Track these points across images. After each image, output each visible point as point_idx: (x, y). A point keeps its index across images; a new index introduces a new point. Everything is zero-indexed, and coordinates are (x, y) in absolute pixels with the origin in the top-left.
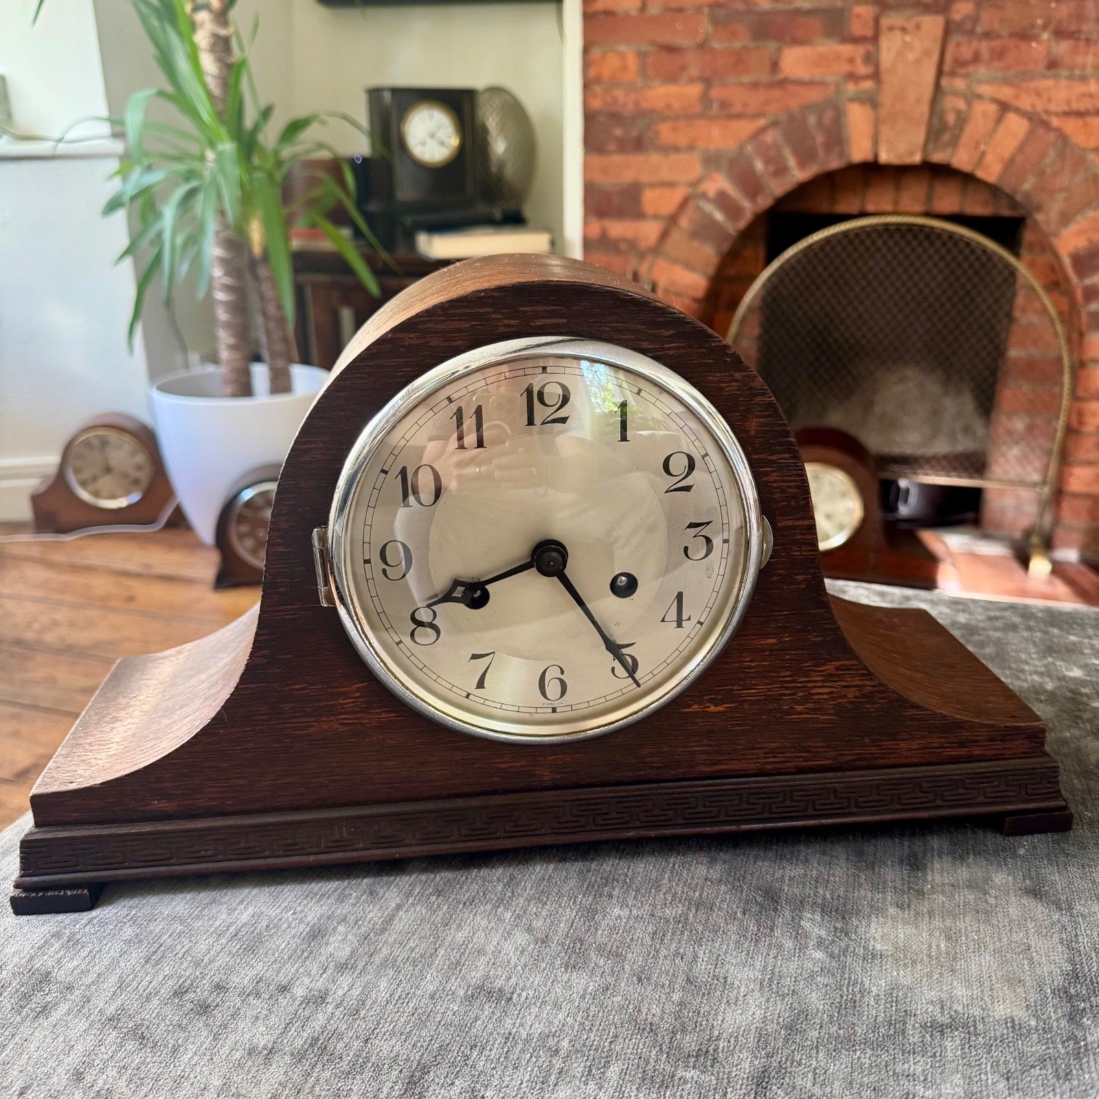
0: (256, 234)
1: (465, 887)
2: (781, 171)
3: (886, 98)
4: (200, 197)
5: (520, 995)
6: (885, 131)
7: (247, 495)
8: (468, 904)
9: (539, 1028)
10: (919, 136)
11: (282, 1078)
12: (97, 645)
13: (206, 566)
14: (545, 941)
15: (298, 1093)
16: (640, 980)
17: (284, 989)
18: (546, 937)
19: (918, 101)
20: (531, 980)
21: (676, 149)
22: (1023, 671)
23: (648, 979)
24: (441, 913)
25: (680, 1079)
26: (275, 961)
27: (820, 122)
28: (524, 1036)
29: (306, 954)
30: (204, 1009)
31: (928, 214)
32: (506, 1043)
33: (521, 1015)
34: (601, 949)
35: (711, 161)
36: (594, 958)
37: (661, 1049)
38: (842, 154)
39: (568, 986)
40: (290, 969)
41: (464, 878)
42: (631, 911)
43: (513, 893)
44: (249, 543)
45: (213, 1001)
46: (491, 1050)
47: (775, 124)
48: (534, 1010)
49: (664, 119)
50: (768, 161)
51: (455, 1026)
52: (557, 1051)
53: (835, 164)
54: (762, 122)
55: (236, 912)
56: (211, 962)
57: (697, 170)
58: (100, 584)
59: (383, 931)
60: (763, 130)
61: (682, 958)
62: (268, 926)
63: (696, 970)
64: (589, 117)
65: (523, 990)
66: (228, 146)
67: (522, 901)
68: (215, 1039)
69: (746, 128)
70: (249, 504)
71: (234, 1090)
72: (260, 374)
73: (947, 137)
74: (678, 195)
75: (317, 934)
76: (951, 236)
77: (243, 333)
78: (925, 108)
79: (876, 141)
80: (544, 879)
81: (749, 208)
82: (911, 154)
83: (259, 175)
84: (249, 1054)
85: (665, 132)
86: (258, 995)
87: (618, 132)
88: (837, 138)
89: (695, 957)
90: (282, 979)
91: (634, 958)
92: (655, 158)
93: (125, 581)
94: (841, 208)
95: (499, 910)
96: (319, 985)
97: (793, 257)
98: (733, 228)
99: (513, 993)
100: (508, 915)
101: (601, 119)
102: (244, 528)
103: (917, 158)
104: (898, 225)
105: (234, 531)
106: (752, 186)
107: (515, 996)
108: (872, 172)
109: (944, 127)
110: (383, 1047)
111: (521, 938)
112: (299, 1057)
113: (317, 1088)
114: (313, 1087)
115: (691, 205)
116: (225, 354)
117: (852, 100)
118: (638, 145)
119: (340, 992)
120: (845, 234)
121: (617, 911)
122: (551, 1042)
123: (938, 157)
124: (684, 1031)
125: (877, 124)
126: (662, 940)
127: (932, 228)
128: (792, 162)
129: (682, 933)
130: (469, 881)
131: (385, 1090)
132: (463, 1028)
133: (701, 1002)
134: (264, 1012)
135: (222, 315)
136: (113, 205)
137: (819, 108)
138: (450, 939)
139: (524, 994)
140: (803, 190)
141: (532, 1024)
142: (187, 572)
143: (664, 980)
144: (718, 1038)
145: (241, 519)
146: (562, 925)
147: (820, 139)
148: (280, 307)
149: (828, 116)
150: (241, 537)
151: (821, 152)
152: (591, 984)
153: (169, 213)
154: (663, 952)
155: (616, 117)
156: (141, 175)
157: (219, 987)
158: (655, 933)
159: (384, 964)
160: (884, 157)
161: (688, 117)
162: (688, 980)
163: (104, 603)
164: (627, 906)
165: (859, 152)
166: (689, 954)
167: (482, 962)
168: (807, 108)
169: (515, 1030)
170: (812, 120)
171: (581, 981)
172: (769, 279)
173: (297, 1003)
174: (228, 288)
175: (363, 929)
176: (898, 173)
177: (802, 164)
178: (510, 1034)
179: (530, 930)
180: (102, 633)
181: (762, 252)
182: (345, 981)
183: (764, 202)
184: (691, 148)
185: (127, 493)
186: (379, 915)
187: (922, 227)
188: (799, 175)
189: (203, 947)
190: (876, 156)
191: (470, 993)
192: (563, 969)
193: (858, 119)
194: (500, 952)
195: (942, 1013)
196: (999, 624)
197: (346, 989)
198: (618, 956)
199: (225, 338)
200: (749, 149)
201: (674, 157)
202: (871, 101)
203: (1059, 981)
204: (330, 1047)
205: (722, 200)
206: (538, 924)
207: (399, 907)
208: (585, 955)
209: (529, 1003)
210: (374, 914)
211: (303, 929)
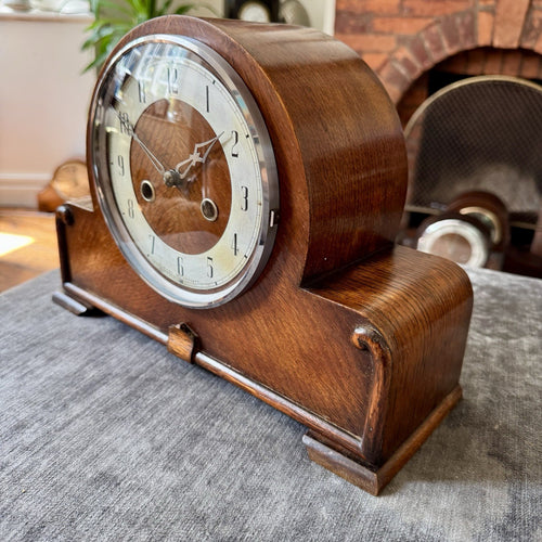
1: (124, 409)
2: (439, 48)
3: (501, 10)
5: (126, 482)
6: (499, 30)
8: (121, 419)
9: (128, 506)
10: (517, 32)
14: (159, 449)
16: (209, 483)
18: (161, 447)
19: (519, 13)
20: (138, 473)
21: (382, 33)
23: (215, 483)
24: (101, 424)
27: (463, 23)
28: (117, 510)
29: (7, 438)
31: (519, 77)
32: (103, 514)
33: (120, 496)
34: (192, 458)
35: (401, 41)
36: (185, 465)
38: (473, 40)
41: (125, 403)
43: (152, 416)
46: (91, 517)
47: (438, 22)
48: (132, 493)
49: (377, 16)
50: (432, 42)
51: (75, 497)
52: (134, 524)
53: (469, 45)
54: (430, 21)
57: (393, 45)
59: (60, 430)
60: (431, 25)
61: (243, 472)
63: (249, 481)
64: (338, 13)
65: (130, 479)
67: (155, 422)
69: (422, 23)
73: (533, 34)
74: (382, 58)
75: (20, 427)
76: (530, 89)
78: (522, 17)
79: (493, 33)
80: (175, 410)
81: (420, 67)
82: (512, 42)
85: (378, 24)
87: (352, 22)
88: (471, 31)
89: (252, 472)
91: (212, 468)
92: (371, 37)
94: (471, 71)
95: (139, 426)
96: (5, 459)
97: (442, 96)
98: (410, 77)
99: (122, 481)
100: (142, 430)
101: (344, 15)
103: (515, 45)
104: (500, 82)
106: (422, 54)
108: (490, 52)
109: (532, 28)
110: (24, 505)
111: (144, 445)
115: (389, 64)
117: (481, 11)
118: (362, 30)
119: (16, 465)
120: (470, 85)
122: (133, 517)
123: (527, 45)
124: (225, 522)
125: (494, 24)
126: (235, 457)
127: (519, 85)
128: (445, 43)
129: (250, 454)
130: (128, 405)
131: (11, 535)
132: (78, 500)
133: (244, 504)
136: (86, 45)
137: (462, 14)
138: (99, 439)
139: (129, 482)
140: (450, 60)
143: (226, 485)
144: (246, 531)
146: (175, 440)
147: (462, 31)
149: (468, 19)
151: (461, 39)
152: (176, 481)
154: (233, 465)
155: (352, 14)
158: (232, 453)
159: (49, 452)
160: (497, 43)
161: (391, 16)
162: (242, 487)
165: (483, 39)
166: (249, 470)
167: (112, 458)
168: (456, 14)
169: (113, 505)
170: (458, 20)
171: (171, 479)
172: (428, 108)
175: (49, 427)
176: (505, 53)
177: (451, 45)
178: (108, 508)
179: (152, 440)
181: (425, 93)
182: (23, 457)
183: (428, 65)
184: (391, 33)
186: (64, 419)
187: (514, 83)
188: (448, 50)
190: (492, 42)
191: (95, 476)
192: (162, 469)
193: (484, 21)
194: (126, 452)
195: (411, 533)
198: (202, 465)
200: (423, 35)
201: (381, 38)
202: (492, 11)
203: (501, 520)
205: (406, 62)
206: (159, 437)
207: (78, 416)
208: (180, 461)
209: (131, 488)
210: (61, 419)
211: (13, 423)
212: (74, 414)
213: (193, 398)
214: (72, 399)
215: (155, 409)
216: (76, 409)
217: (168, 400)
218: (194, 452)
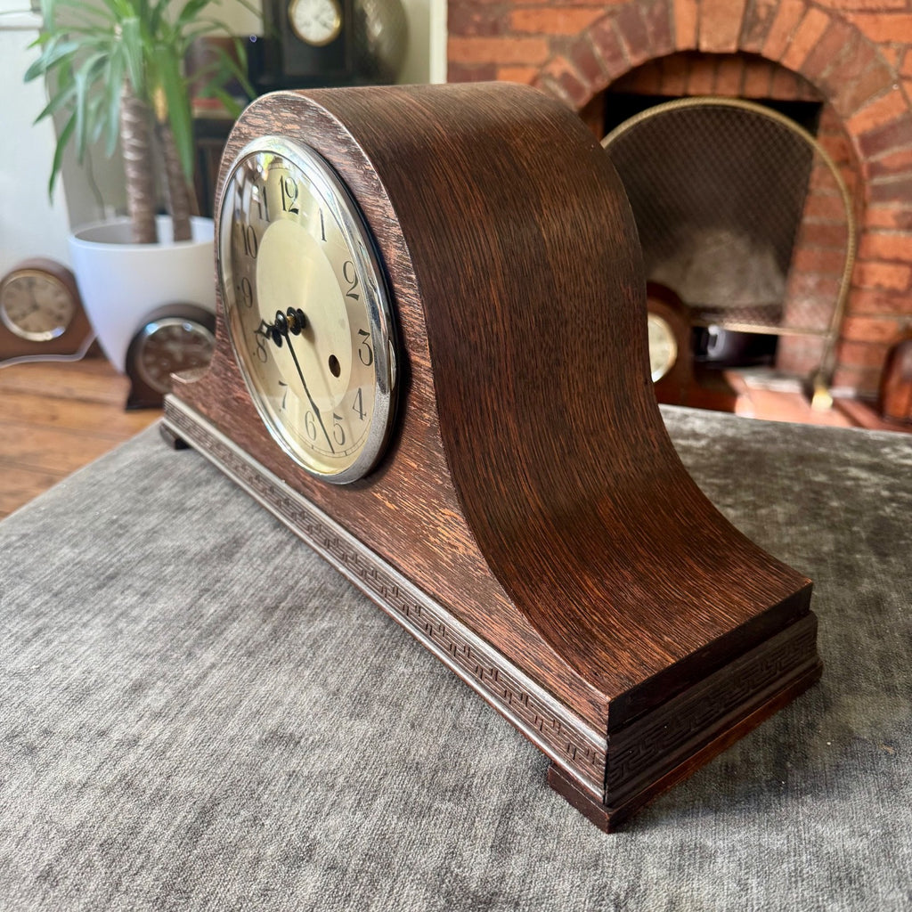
0: (160, 101)
1: (273, 650)
2: (616, 56)
4: (108, 66)
5: (307, 739)
6: (707, 23)
7: (152, 329)
8: (274, 663)
9: (319, 766)
10: (735, 27)
11: (91, 809)
12: (24, 456)
13: (118, 391)
14: (337, 693)
15: (104, 820)
16: (413, 726)
17: (102, 734)
18: (338, 690)
20: (319, 726)
21: (527, 34)
22: (776, 476)
23: (420, 726)
24: (249, 671)
25: (436, 810)
26: (99, 710)
27: (651, 14)
28: (306, 774)
29: (126, 705)
30: (31, 750)
31: (741, 98)
32: (289, 779)
33: (305, 756)
34: (383, 700)
35: (557, 45)
36: (376, 709)
37: (423, 785)
38: (668, 42)
39: (349, 731)
40: (110, 717)
41: (273, 642)
42: (413, 669)
43: (314, 654)
44: (154, 371)
45: (39, 744)
46: (275, 785)
47: (612, 14)
48: (318, 751)
49: (517, 7)
50: (605, 47)
51: (247, 765)
52: (333, 786)
53: (662, 51)
54: (601, 12)
55: (70, 669)
56: (42, 710)
57: (545, 53)
58: (28, 405)
59: (195, 686)
60: (602, 19)
61: (452, 708)
62: (96, 681)
63: (462, 719)
64: (452, 4)
65: (310, 735)
66: (132, 21)
67: (321, 660)
68: (37, 775)
69: (587, 17)
70: (154, 337)
71: (47, 818)
72: (165, 225)
73: (758, 29)
74: (528, 74)
75: (138, 688)
76: (759, 116)
77: (149, 188)
79: (698, 31)
80: (343, 643)
81: (589, 88)
82: (727, 43)
83: (161, 48)
84: (66, 788)
85: (518, 19)
86: (79, 738)
87: (477, 18)
88: (665, 27)
90: (102, 725)
91: (411, 708)
92: (508, 41)
93: (49, 403)
94: (668, 90)
95: (300, 668)
96: (134, 731)
97: (626, 131)
98: (575, 105)
99: (301, 737)
100: (307, 673)
101: (463, 6)
102: (150, 359)
103: (732, 48)
104: (714, 106)
105: (141, 361)
106: (591, 68)
107: (303, 740)
108: (694, 59)
109: (756, 20)
110: (182, 783)
111: (316, 691)
112: (108, 791)
113: (120, 817)
114: (117, 815)
115: (540, 82)
116: (133, 207)
118: (494, 30)
119: (151, 737)
120: (670, 113)
121: (402, 669)
122: (329, 779)
123: (751, 47)
124: (445, 770)
125: (700, 14)
126: (437, 693)
127: (743, 110)
128: (626, 48)
129: (455, 687)
130: (278, 644)
131: (179, 819)
132: (253, 767)
133: (463, 745)
134: (83, 753)
135: (132, 173)
136: (32, 74)
138: (253, 692)
139: (311, 739)
140: (635, 73)
141: (316, 763)
142: (103, 396)
143: (434, 726)
144: (474, 776)
145: (147, 351)
146: (353, 680)
147: (650, 28)
148: (181, 167)
149: (658, 8)
150: (147, 366)
151: (651, 41)
152: (371, 729)
153: (81, 80)
154: (437, 702)
155: (475, 4)
156: (57, 45)
157: (47, 732)
158: (431, 688)
159: (192, 714)
160: (705, 46)
161: (538, 6)
162: (454, 726)
163: (32, 421)
164: (411, 665)
165: (684, 41)
166: (458, 706)
167: (278, 712)
169: (299, 768)
170: (644, 11)
171: (363, 728)
173: (113, 745)
174: (135, 149)
175: (179, 684)
176: (716, 61)
177: (634, 51)
178: (294, 772)
179: (324, 684)
180: (29, 446)
181: (599, 128)
182: (157, 727)
183: (602, 83)
184: (539, 33)
185: (52, 328)
186: (195, 672)
187: (734, 108)
188: (632, 59)
189: (37, 698)
190: (698, 44)
191: (264, 737)
192: (348, 718)
193: (683, 11)
194: (295, 703)
196: (761, 437)
197: (157, 734)
198: (398, 706)
199: (134, 193)
200: (590, 36)
201: (525, 41)
204: (136, 782)
205: (566, 80)
206: (332, 680)
207: (213, 666)
208: (369, 705)
209: (314, 745)
210: (191, 671)
211: (127, 683)
212: (208, 664)
213: (362, 626)
214: (197, 644)
215: (315, 645)
216: (209, 657)
217: (328, 633)
218: (383, 692)
